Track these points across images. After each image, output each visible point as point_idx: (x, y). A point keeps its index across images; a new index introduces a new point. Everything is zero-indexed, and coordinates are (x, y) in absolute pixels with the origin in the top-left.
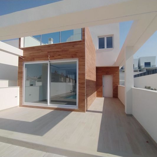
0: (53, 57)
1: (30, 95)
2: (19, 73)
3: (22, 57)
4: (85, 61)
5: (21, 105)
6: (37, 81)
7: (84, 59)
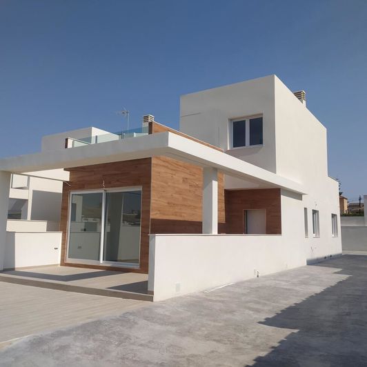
0: (109, 184)
1: (80, 247)
2: (63, 208)
3: (67, 182)
4: (150, 191)
5: (63, 263)
7: (150, 187)
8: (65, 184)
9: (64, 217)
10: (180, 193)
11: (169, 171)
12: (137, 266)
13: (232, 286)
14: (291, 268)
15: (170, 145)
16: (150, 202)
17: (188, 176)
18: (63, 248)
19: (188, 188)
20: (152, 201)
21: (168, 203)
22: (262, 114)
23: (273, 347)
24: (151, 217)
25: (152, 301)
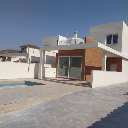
0: (71, 55)
1: (60, 73)
2: (56, 61)
5: (56, 77)
6: (64, 66)
8: (57, 54)
9: (57, 64)
10: (92, 58)
11: (90, 52)
12: (80, 79)
13: (109, 86)
14: (124, 82)
15: (98, 46)
16: (85, 61)
17: (94, 53)
18: (56, 73)
19: (94, 57)
20: (85, 60)
21: (89, 61)
22: (118, 34)
23: (122, 105)
24: (85, 65)
25: (92, 88)
